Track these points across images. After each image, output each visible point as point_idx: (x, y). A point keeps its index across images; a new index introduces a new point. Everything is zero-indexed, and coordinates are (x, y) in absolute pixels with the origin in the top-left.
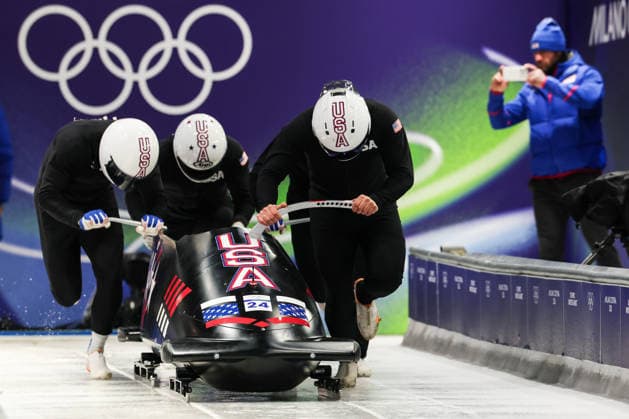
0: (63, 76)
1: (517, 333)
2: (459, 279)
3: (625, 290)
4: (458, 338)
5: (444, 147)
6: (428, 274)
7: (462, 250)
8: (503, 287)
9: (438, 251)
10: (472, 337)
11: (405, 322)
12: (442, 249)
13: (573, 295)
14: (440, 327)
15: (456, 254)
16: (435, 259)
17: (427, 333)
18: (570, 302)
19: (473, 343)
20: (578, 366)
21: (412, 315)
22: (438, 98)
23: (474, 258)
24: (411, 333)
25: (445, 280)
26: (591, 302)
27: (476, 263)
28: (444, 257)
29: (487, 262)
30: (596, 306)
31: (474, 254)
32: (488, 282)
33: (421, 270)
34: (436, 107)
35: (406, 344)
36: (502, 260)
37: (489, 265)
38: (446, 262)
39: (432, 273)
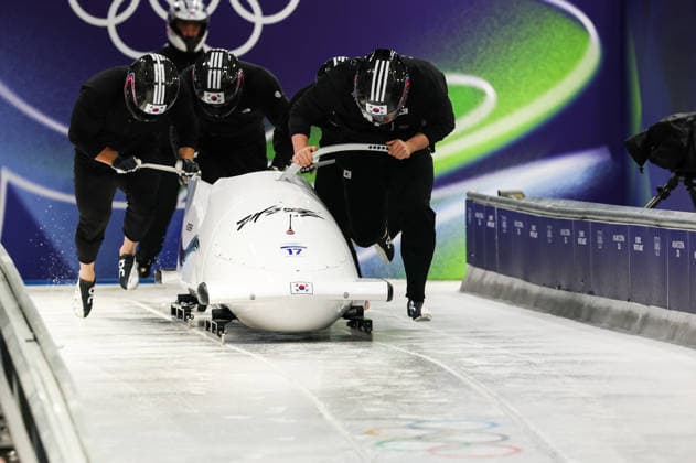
0: (111, 22)
1: (580, 279)
2: (519, 224)
3: (693, 234)
4: (518, 283)
5: (497, 90)
6: (487, 219)
7: (521, 194)
8: (566, 232)
9: (496, 195)
10: (534, 283)
11: (464, 268)
12: (499, 194)
13: (638, 239)
14: (500, 273)
15: (514, 199)
16: (493, 204)
17: (486, 280)
18: (636, 247)
19: (535, 289)
20: (645, 312)
21: (469, 261)
22: (491, 40)
23: (533, 203)
24: (469, 279)
25: (504, 225)
26: (657, 247)
27: (537, 208)
28: (501, 201)
29: (548, 206)
30: (663, 250)
31: (533, 199)
32: (549, 227)
33: (478, 215)
34: (490, 49)
35: (463, 290)
36: (562, 204)
37: (550, 210)
38: (504, 206)
39: (491, 218)
